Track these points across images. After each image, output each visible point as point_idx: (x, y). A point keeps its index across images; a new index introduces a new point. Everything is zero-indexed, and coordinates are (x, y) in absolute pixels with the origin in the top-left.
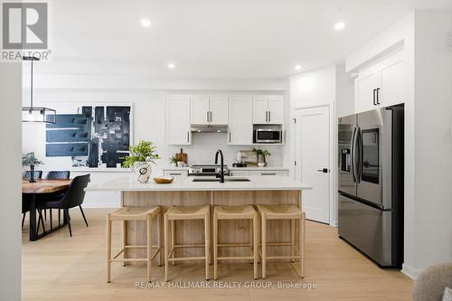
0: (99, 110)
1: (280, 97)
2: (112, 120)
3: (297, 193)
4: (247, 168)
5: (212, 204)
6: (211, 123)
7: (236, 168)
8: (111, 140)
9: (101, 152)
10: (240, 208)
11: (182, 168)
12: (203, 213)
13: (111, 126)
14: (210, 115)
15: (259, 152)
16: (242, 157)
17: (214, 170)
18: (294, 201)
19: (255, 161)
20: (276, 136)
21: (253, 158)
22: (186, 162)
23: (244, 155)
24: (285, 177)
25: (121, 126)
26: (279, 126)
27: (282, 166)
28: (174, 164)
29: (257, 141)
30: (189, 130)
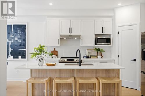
0: (9, 27)
1: (110, 19)
2: (16, 32)
3: (118, 71)
4: (91, 59)
5: (75, 76)
6: (71, 34)
7: (85, 59)
8: (16, 43)
9: (10, 50)
10: (89, 78)
11: (55, 59)
12: (71, 80)
13: (16, 35)
14: (71, 30)
15: (98, 50)
16: (89, 53)
17: (73, 60)
18: (116, 75)
19: (96, 55)
20: (108, 41)
21: (94, 53)
22: (57, 55)
23: (90, 51)
24: (113, 64)
25: (21, 36)
26: (110, 35)
27: (111, 58)
28: (50, 57)
29: (97, 44)
30: (59, 38)
